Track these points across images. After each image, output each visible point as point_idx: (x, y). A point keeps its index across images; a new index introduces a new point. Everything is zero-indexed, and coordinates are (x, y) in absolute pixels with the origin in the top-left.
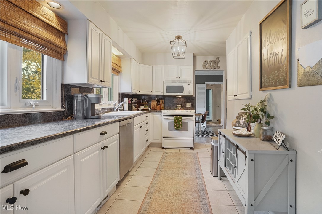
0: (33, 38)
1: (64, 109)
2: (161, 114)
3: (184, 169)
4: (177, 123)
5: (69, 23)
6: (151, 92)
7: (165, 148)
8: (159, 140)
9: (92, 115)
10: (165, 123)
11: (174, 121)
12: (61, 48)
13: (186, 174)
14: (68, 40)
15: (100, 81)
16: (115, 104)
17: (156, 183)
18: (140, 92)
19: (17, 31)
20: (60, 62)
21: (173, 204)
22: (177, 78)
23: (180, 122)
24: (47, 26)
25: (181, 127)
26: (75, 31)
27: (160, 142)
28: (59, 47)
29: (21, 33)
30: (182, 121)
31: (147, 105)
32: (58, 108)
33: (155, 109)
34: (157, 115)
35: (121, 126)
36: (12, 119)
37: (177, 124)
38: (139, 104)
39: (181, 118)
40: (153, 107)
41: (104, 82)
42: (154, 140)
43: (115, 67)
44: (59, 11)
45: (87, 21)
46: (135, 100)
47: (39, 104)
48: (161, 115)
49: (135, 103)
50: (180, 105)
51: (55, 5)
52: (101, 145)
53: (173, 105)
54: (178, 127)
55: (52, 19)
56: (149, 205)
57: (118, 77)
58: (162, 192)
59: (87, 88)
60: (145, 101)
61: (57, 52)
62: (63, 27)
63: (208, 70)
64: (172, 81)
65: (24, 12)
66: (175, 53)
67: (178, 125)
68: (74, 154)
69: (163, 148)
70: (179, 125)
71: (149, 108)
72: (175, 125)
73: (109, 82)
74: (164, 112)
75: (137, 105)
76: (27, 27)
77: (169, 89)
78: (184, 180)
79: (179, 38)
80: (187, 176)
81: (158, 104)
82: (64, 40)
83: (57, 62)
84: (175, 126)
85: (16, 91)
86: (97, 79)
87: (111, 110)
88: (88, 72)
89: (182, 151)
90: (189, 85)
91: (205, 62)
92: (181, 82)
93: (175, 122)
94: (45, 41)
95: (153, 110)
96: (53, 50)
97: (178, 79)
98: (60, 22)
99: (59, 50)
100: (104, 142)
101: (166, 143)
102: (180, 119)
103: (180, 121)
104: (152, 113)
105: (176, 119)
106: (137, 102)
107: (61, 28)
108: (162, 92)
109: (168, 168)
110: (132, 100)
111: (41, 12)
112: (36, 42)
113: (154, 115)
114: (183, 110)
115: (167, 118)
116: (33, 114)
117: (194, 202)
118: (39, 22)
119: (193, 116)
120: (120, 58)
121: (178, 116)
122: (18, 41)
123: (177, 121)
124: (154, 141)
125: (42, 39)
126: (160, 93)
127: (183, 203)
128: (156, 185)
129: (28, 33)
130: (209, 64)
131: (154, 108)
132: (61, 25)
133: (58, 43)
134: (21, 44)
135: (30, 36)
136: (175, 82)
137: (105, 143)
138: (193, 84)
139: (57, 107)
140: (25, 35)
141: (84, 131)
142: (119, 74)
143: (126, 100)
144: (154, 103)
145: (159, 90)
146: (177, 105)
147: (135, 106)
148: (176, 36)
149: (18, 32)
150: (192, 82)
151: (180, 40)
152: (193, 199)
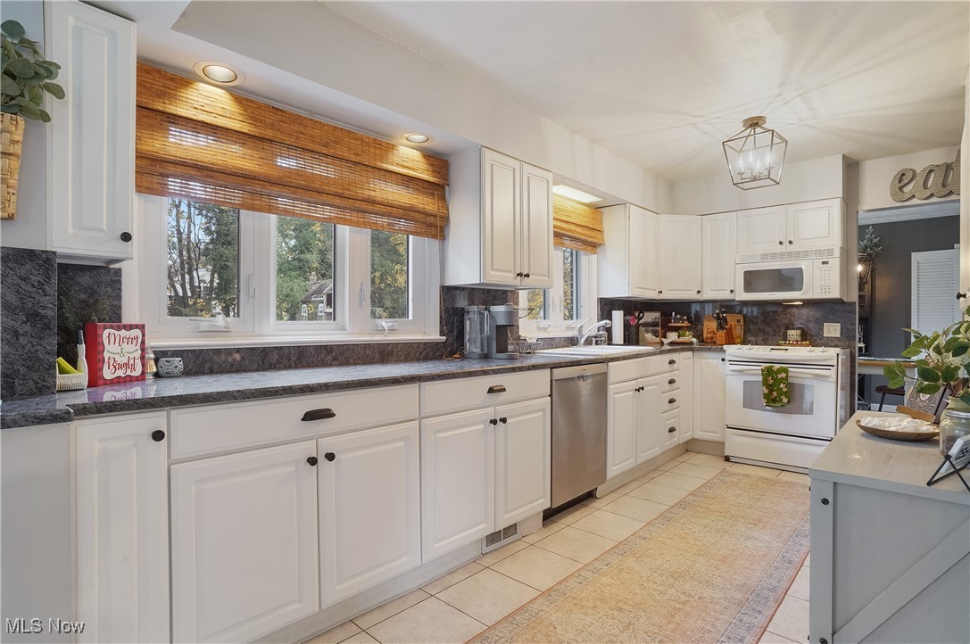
0: (383, 209)
1: (445, 338)
2: (721, 356)
3: (755, 525)
4: (770, 388)
5: (452, 161)
6: (699, 292)
7: (733, 459)
8: (716, 433)
9: (499, 351)
10: (736, 386)
11: (761, 378)
12: (435, 216)
13: (748, 538)
14: (450, 196)
15: (518, 275)
16: (581, 327)
17: (645, 538)
18: (661, 292)
19: (358, 204)
20: (436, 243)
21: (656, 593)
22: (781, 243)
23: (782, 385)
24: (408, 181)
25: (785, 400)
26: (461, 177)
27: (721, 440)
28: (430, 215)
29: (364, 206)
30: (790, 380)
31: (688, 328)
32: (433, 334)
33: (715, 343)
34: (710, 360)
35: (556, 380)
36: (354, 352)
37: (771, 391)
38: (664, 327)
39: (786, 371)
40: (709, 335)
41: (527, 276)
42: (702, 431)
43: (580, 234)
44: (428, 145)
45: (480, 149)
46: (649, 317)
47: (397, 328)
48: (723, 360)
49: (654, 324)
50: (799, 329)
51: (420, 138)
52: (489, 413)
53: (775, 331)
54: (774, 401)
55: (415, 165)
56: (595, 576)
57: (595, 257)
58: (646, 560)
59: (500, 293)
60: (680, 319)
61: (431, 225)
62: (438, 172)
63: (915, 201)
64: (762, 255)
65: (369, 169)
66: (743, 173)
67: (775, 393)
68: (421, 419)
69: (727, 459)
70: (780, 395)
71: (694, 340)
72: (766, 391)
73: (545, 276)
74: (732, 350)
75: (659, 329)
76: (372, 193)
77: (752, 280)
78: (733, 551)
79: (754, 123)
80: (749, 543)
81: (720, 327)
82: (443, 198)
83: (431, 244)
84: (766, 396)
85: (361, 305)
86: (511, 272)
87: (573, 342)
88: (486, 257)
89: (784, 477)
90: (823, 263)
91: (902, 179)
92: (798, 255)
93: (765, 382)
94: (404, 209)
95: (706, 344)
96: (423, 223)
97: (787, 248)
98: (432, 165)
99: (431, 220)
100: (500, 408)
101: (736, 444)
102: (784, 375)
103: (782, 380)
104: (696, 353)
105: (768, 373)
106: (660, 320)
107: (434, 177)
108: (732, 291)
109: (704, 512)
110: (641, 315)
111: (395, 159)
112: (389, 215)
113: (703, 360)
114: (807, 345)
115: (742, 371)
116: (385, 346)
117: (717, 607)
118: (394, 177)
119: (834, 369)
120: (596, 208)
121: (777, 366)
122: (361, 220)
123: (771, 382)
124: (700, 435)
125: (398, 207)
126: (724, 295)
127: (683, 598)
128: (643, 542)
129: (374, 202)
130: (920, 179)
131: (712, 338)
132: (434, 171)
133: (429, 208)
134: (365, 225)
135: (377, 208)
136: (774, 256)
137: (502, 411)
138: (838, 260)
139: (431, 332)
140: (370, 207)
141: (442, 379)
142: (598, 250)
143: (618, 315)
144: (710, 326)
145: (725, 285)
146: (788, 328)
147: (655, 334)
148: (746, 121)
149: (359, 206)
150: (837, 253)
151: (758, 130)
152: (722, 601)
